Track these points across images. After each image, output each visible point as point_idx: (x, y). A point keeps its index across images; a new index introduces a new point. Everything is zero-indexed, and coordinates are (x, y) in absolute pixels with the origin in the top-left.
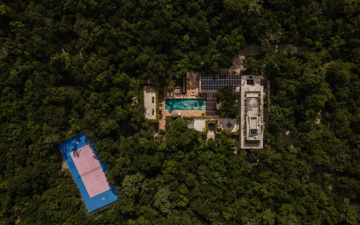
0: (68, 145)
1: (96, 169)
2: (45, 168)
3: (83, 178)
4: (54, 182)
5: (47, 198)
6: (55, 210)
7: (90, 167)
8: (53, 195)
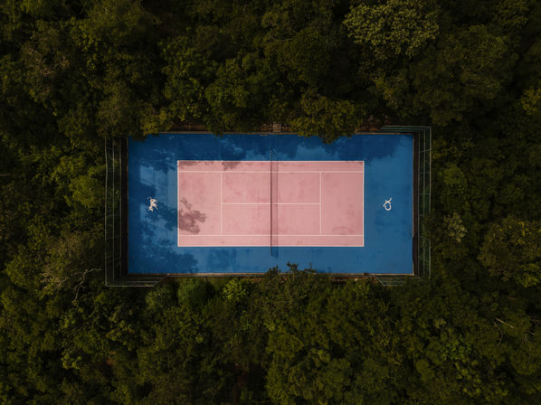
0: (145, 237)
1: (273, 181)
2: (177, 346)
3: (285, 240)
4: (245, 336)
5: (292, 389)
6: (353, 378)
7: (259, 200)
8: (294, 364)
